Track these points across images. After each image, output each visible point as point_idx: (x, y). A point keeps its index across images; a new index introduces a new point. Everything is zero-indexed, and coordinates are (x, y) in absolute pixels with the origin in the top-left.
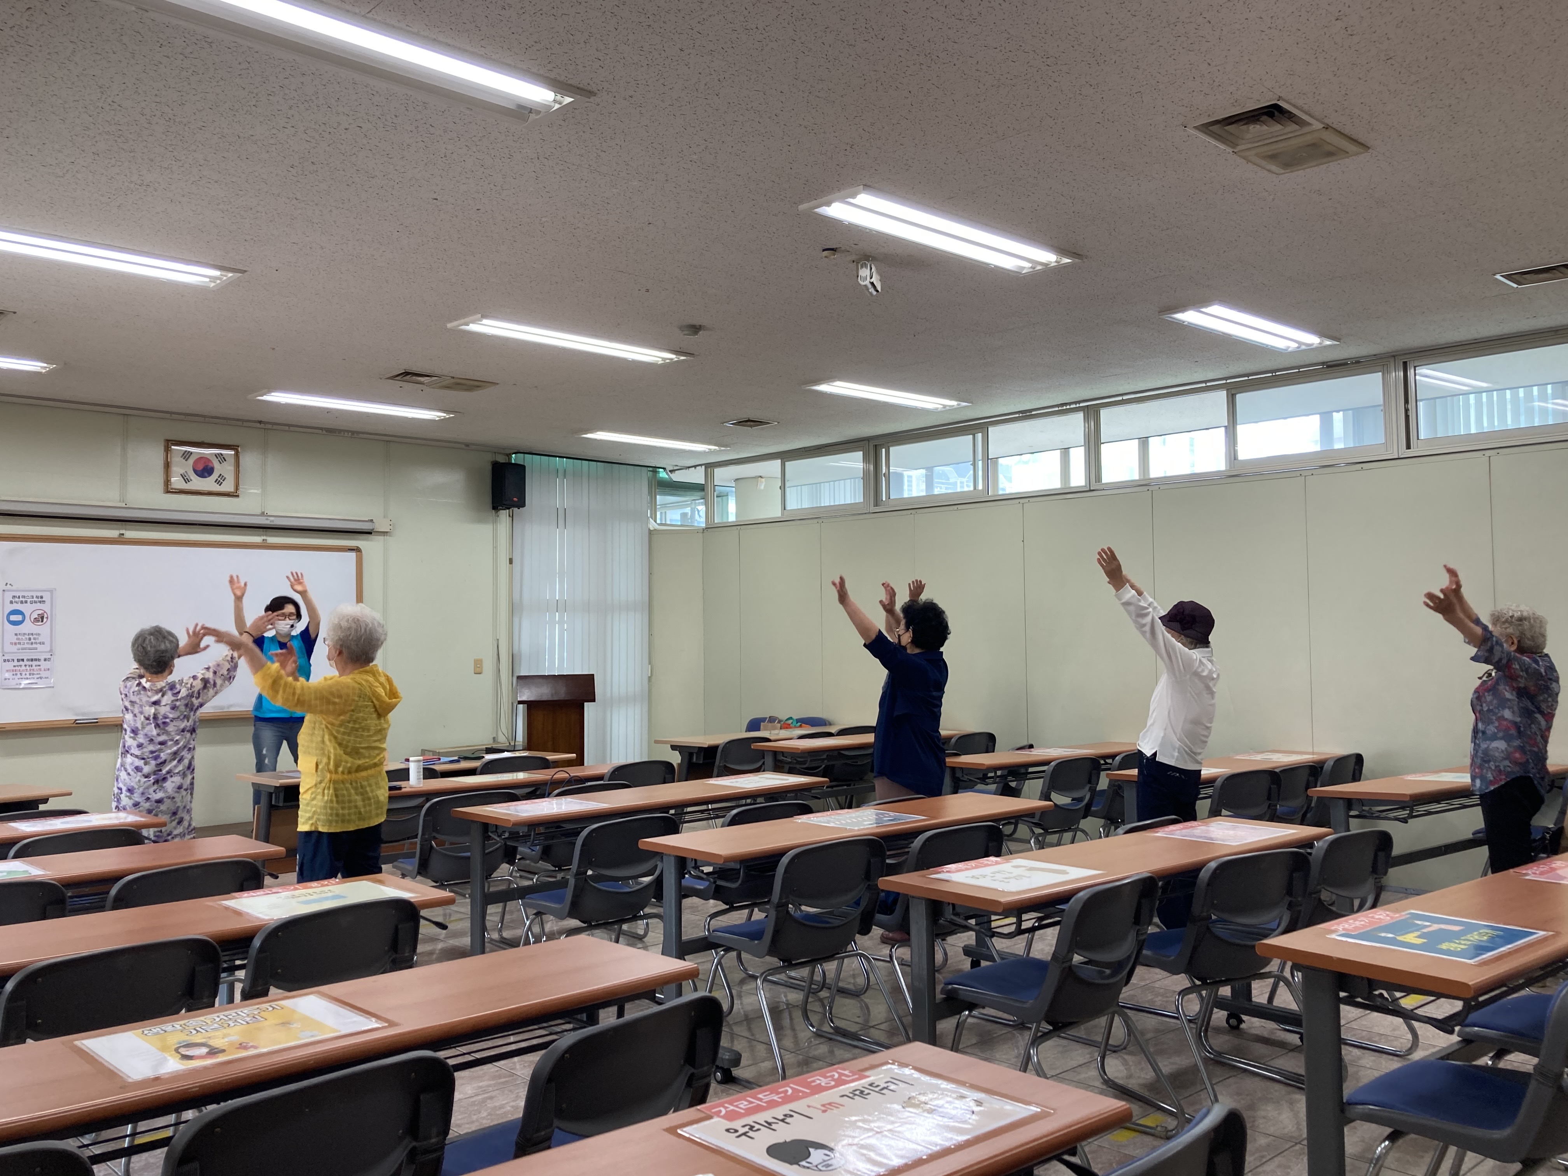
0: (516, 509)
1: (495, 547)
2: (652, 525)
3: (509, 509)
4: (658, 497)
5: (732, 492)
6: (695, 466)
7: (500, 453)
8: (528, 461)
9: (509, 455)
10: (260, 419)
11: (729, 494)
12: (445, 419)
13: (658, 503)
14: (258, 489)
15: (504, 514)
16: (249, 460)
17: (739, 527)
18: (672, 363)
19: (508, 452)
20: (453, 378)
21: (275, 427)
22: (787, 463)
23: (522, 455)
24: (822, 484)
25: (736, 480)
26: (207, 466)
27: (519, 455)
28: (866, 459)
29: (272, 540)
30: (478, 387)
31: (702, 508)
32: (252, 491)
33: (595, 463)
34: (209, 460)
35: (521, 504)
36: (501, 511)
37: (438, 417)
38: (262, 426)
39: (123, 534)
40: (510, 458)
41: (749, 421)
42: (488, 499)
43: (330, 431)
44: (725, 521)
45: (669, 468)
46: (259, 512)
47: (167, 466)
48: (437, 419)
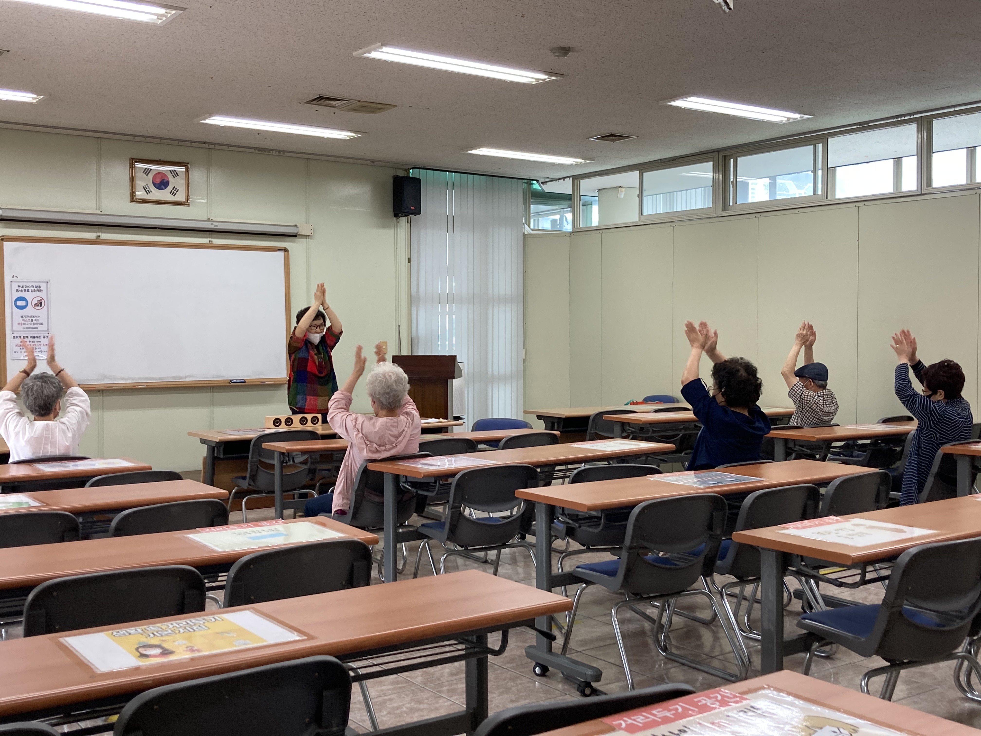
0: (413, 216)
1: (396, 249)
2: (527, 230)
3: (407, 216)
4: (532, 206)
5: (595, 201)
6: (564, 178)
7: (400, 169)
8: (422, 174)
9: (407, 170)
10: (204, 141)
11: (593, 203)
12: (354, 138)
13: (531, 212)
14: (204, 199)
15: (403, 220)
16: (197, 175)
17: (601, 231)
18: (545, 83)
19: (407, 167)
20: (359, 101)
21: (217, 147)
22: (645, 174)
23: (418, 170)
24: (675, 193)
25: (599, 190)
26: (163, 180)
27: (415, 170)
28: (715, 169)
29: (217, 241)
30: (380, 109)
31: (569, 216)
32: (200, 201)
33: (479, 176)
34: (165, 175)
35: (417, 212)
36: (401, 218)
37: (348, 136)
38: (207, 145)
39: (99, 236)
40: (408, 173)
41: (612, 135)
42: (390, 208)
43: (261, 150)
44: (589, 225)
45: (541, 180)
46: (206, 218)
47: (132, 180)
48: (348, 138)
